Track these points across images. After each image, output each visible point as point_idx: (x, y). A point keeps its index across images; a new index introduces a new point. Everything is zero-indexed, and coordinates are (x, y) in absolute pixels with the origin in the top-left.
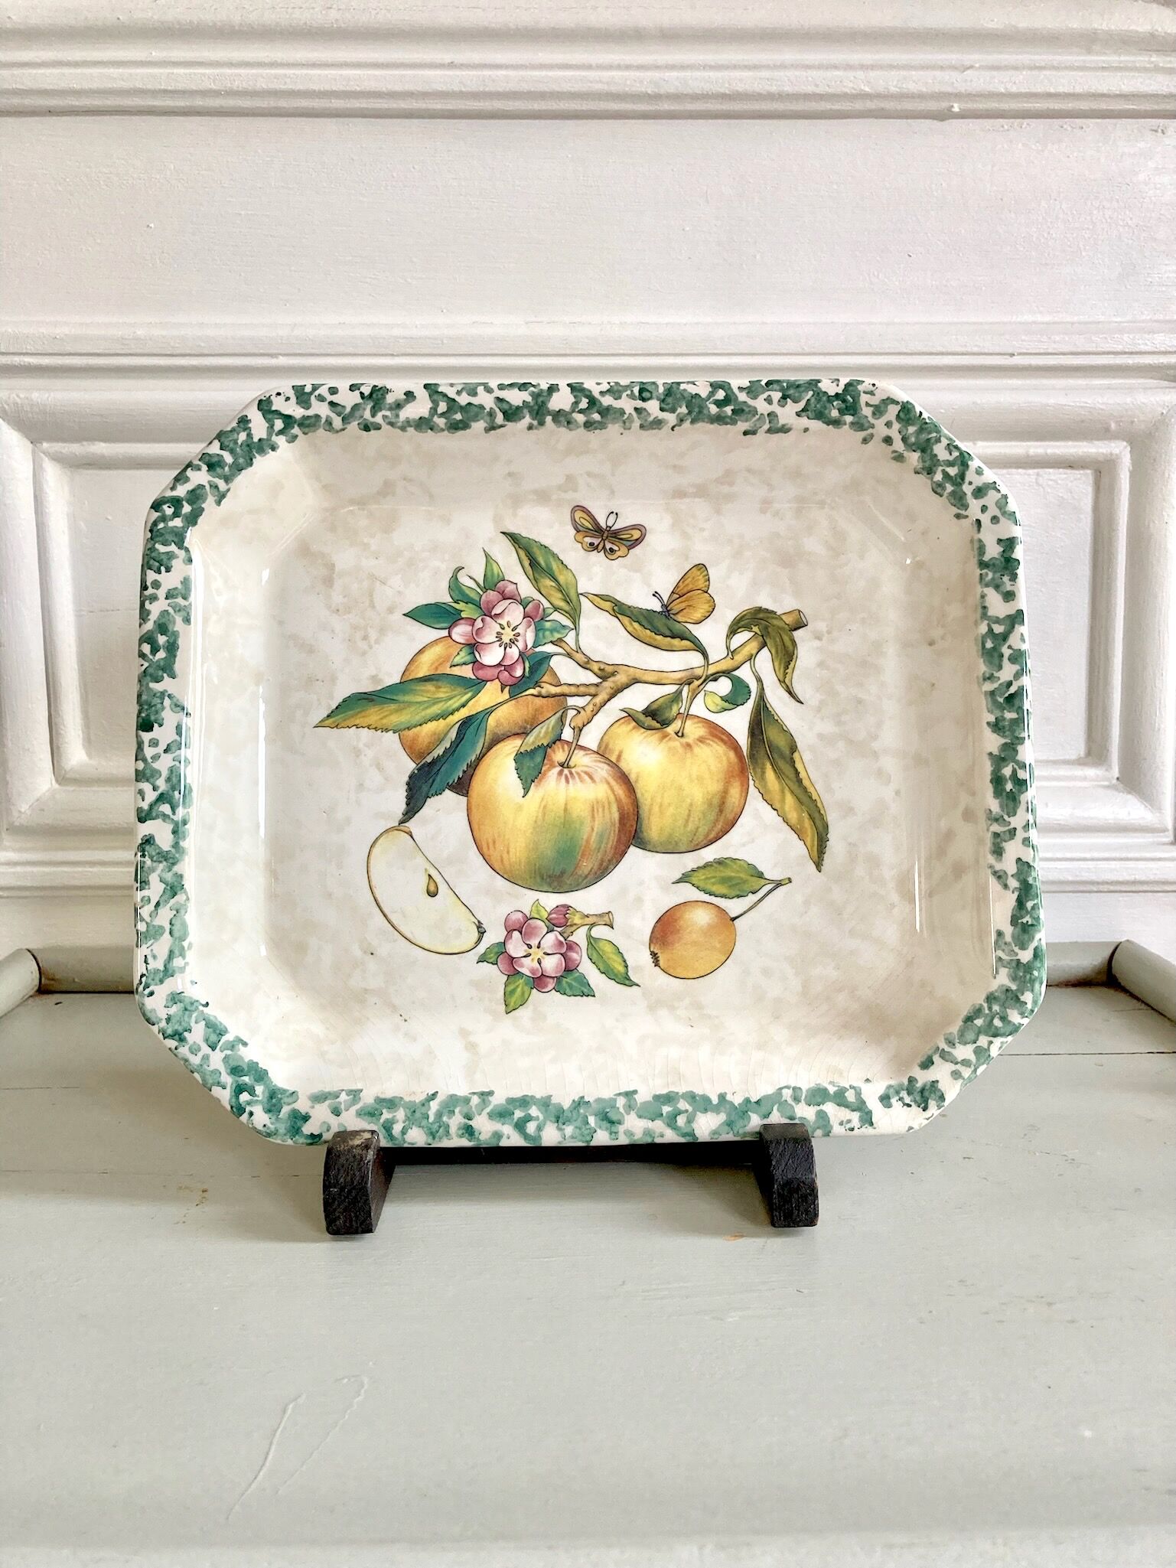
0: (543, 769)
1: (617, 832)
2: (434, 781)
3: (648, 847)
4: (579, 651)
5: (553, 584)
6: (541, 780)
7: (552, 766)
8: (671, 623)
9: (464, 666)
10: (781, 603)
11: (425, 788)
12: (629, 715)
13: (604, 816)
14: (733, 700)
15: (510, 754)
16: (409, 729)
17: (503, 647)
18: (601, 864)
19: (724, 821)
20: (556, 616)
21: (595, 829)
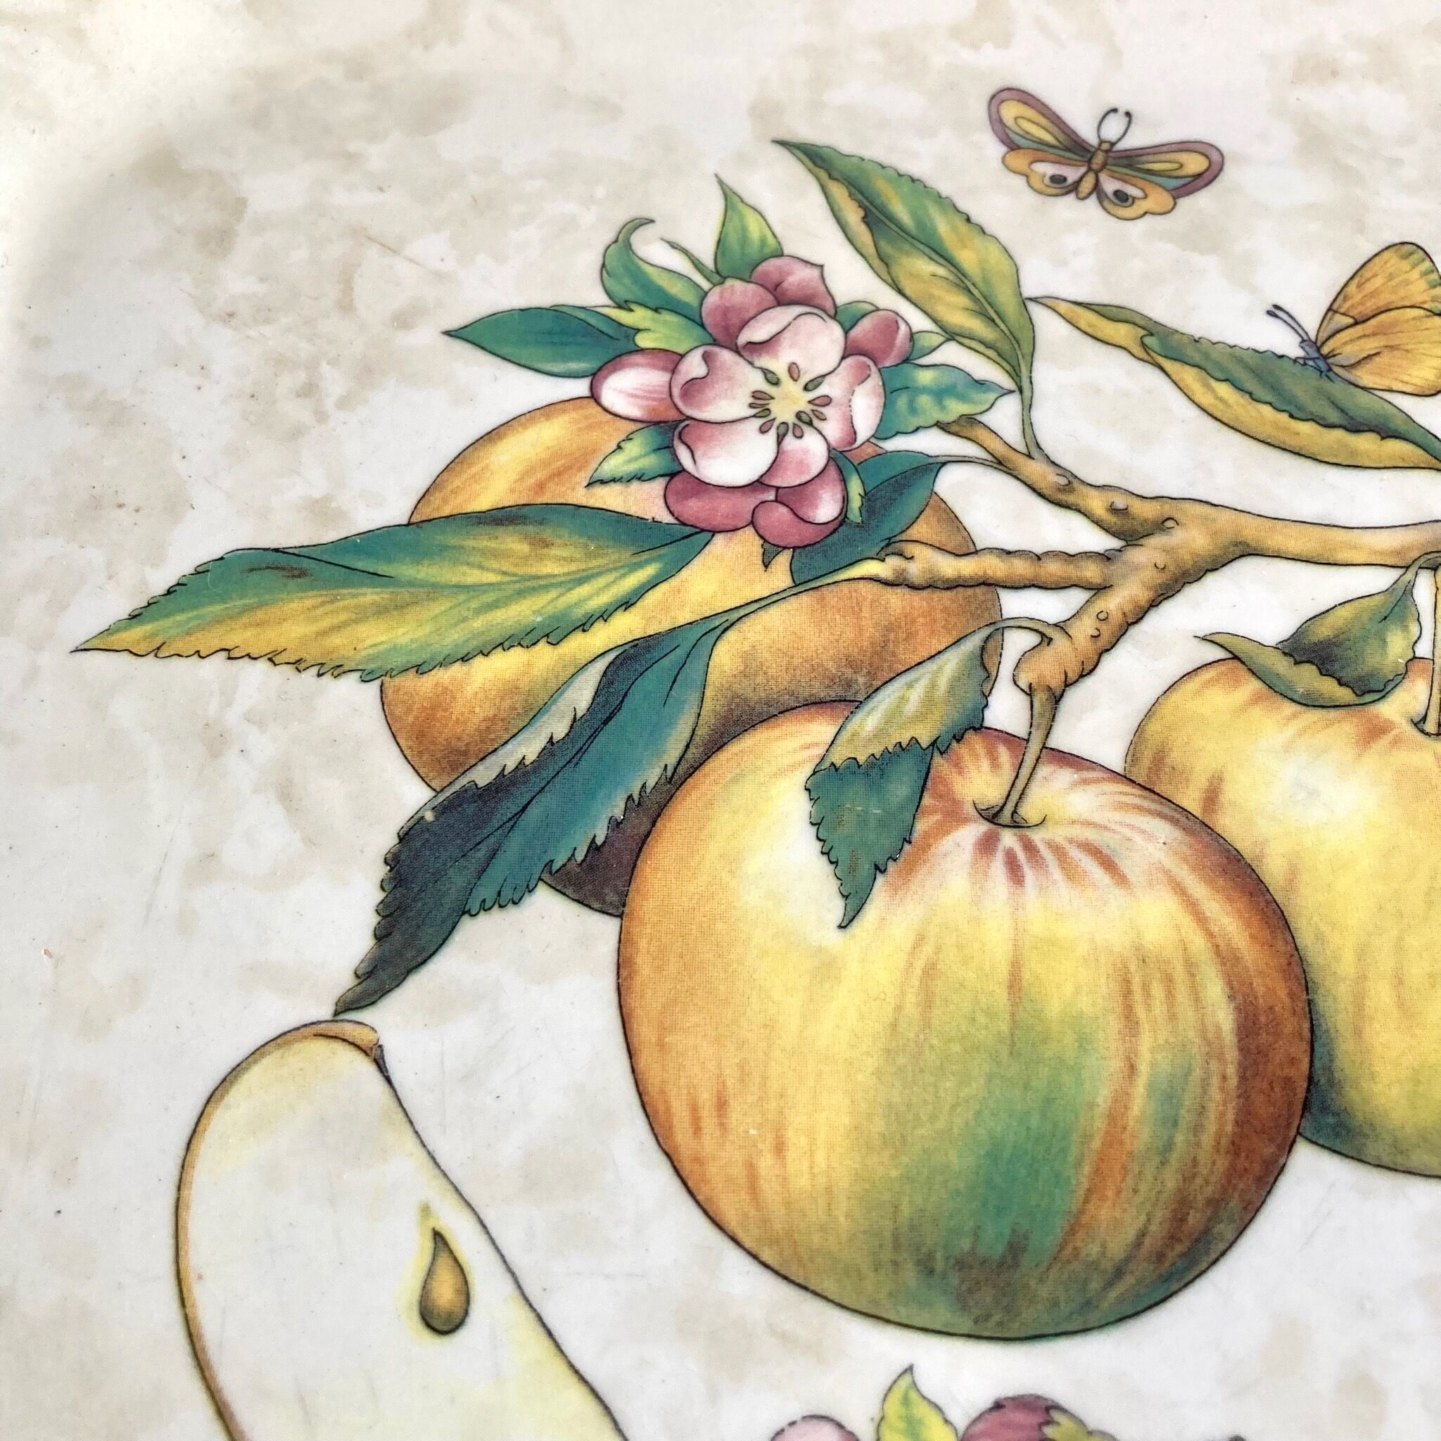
0: (921, 826)
1: (1233, 1081)
2: (493, 855)
3: (1371, 1151)
4: (1035, 453)
5: (941, 271)
6: (910, 869)
7: (954, 816)
8: (1337, 389)
9: (635, 485)
11: (457, 880)
12: (1235, 657)
13: (1172, 1017)
15: (794, 767)
16: (420, 669)
17: (772, 435)
18: (1179, 1219)
20: (952, 354)
21: (1144, 1068)
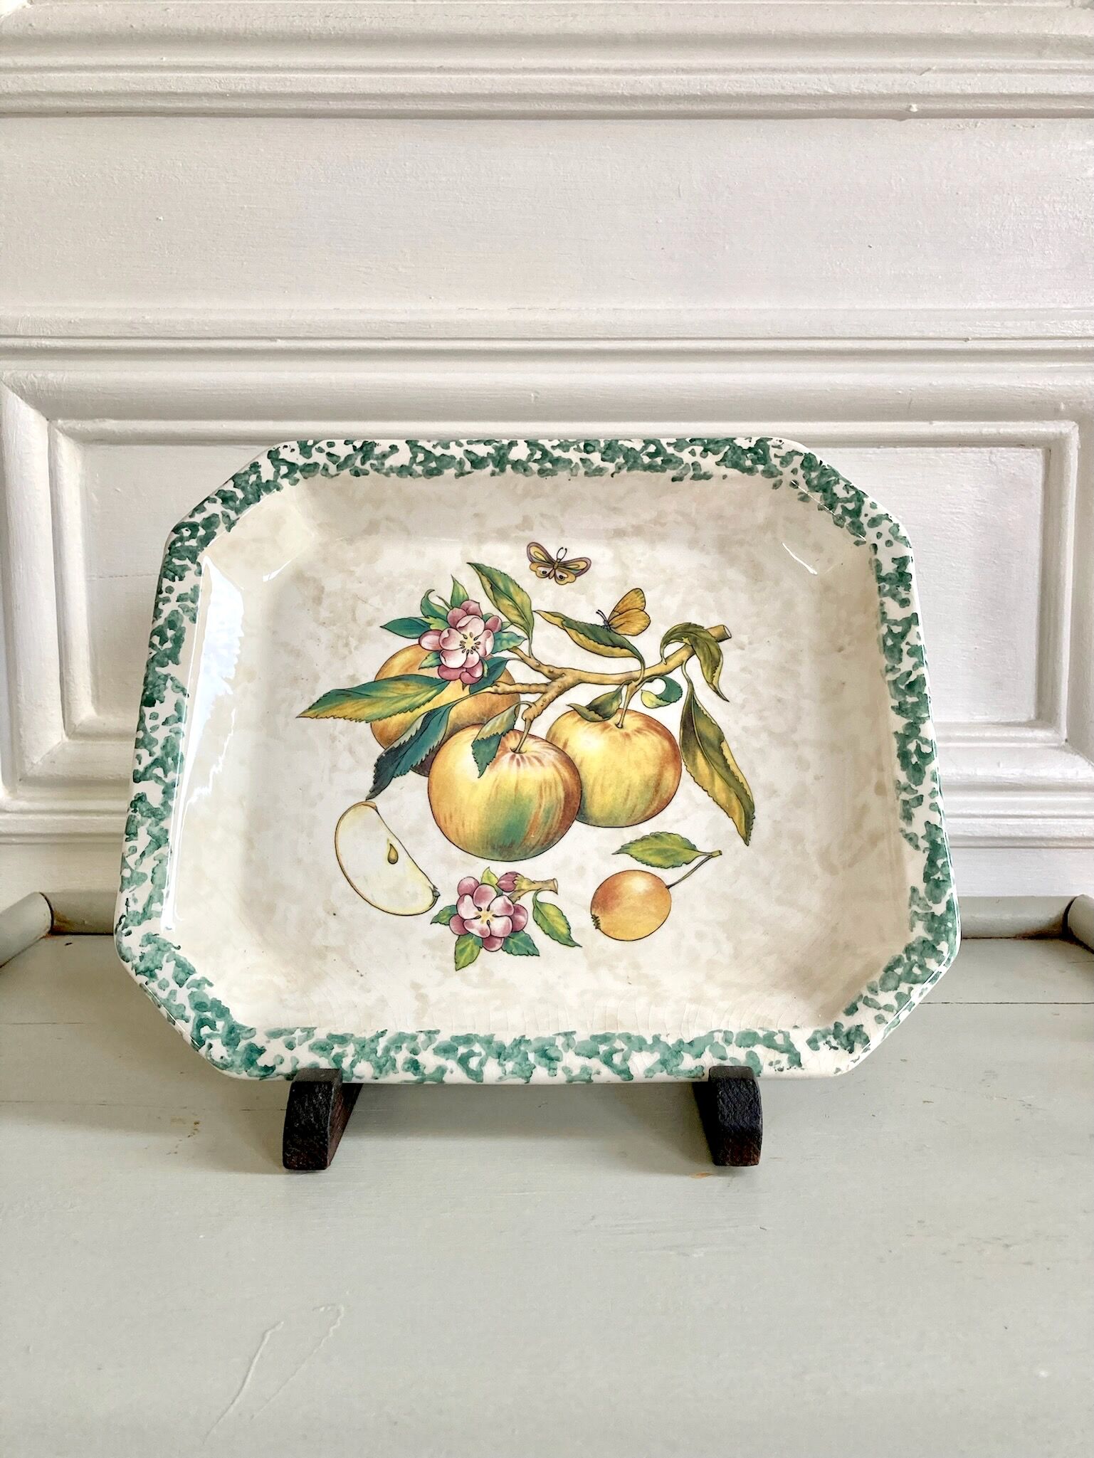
0: (497, 754)
1: (562, 808)
2: (399, 764)
3: (592, 822)
4: (531, 656)
5: (511, 603)
6: (495, 763)
7: (506, 751)
8: (611, 635)
9: (431, 669)
10: (708, 620)
11: (391, 769)
12: (575, 710)
13: (550, 795)
14: (667, 698)
15: (468, 741)
16: (380, 719)
17: (465, 653)
18: (547, 837)
19: (659, 800)
20: (512, 629)
21: (543, 806)
